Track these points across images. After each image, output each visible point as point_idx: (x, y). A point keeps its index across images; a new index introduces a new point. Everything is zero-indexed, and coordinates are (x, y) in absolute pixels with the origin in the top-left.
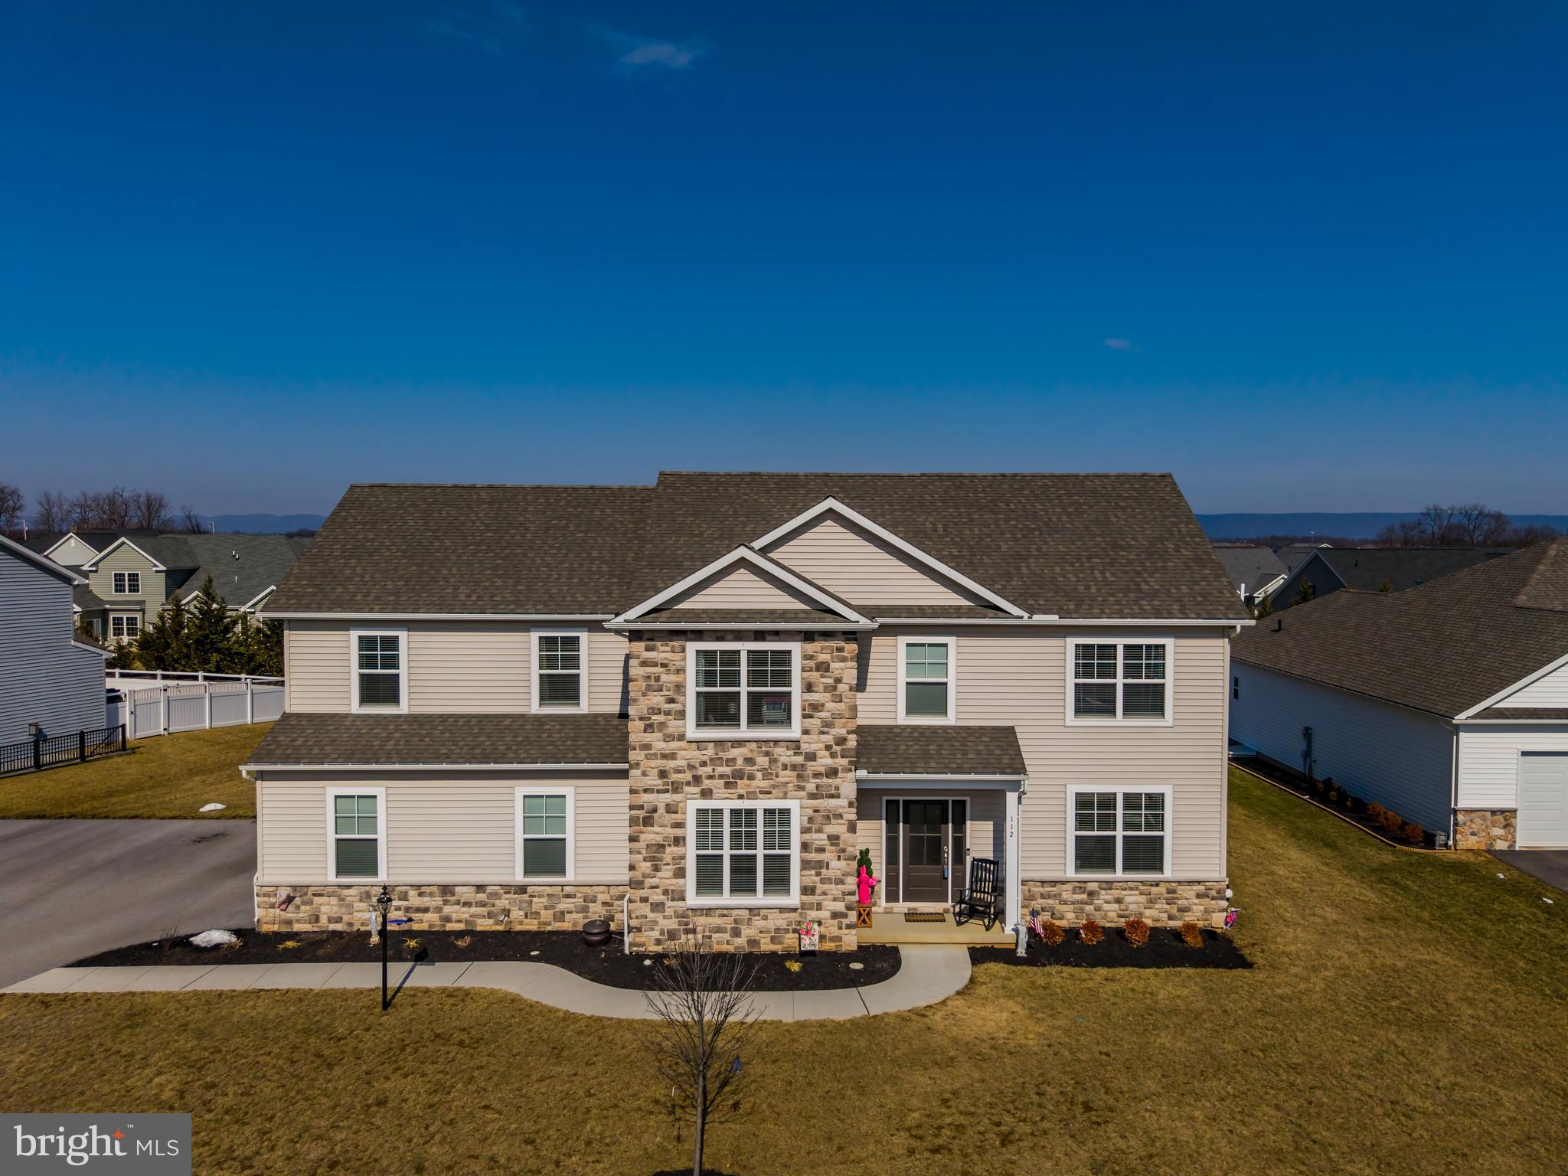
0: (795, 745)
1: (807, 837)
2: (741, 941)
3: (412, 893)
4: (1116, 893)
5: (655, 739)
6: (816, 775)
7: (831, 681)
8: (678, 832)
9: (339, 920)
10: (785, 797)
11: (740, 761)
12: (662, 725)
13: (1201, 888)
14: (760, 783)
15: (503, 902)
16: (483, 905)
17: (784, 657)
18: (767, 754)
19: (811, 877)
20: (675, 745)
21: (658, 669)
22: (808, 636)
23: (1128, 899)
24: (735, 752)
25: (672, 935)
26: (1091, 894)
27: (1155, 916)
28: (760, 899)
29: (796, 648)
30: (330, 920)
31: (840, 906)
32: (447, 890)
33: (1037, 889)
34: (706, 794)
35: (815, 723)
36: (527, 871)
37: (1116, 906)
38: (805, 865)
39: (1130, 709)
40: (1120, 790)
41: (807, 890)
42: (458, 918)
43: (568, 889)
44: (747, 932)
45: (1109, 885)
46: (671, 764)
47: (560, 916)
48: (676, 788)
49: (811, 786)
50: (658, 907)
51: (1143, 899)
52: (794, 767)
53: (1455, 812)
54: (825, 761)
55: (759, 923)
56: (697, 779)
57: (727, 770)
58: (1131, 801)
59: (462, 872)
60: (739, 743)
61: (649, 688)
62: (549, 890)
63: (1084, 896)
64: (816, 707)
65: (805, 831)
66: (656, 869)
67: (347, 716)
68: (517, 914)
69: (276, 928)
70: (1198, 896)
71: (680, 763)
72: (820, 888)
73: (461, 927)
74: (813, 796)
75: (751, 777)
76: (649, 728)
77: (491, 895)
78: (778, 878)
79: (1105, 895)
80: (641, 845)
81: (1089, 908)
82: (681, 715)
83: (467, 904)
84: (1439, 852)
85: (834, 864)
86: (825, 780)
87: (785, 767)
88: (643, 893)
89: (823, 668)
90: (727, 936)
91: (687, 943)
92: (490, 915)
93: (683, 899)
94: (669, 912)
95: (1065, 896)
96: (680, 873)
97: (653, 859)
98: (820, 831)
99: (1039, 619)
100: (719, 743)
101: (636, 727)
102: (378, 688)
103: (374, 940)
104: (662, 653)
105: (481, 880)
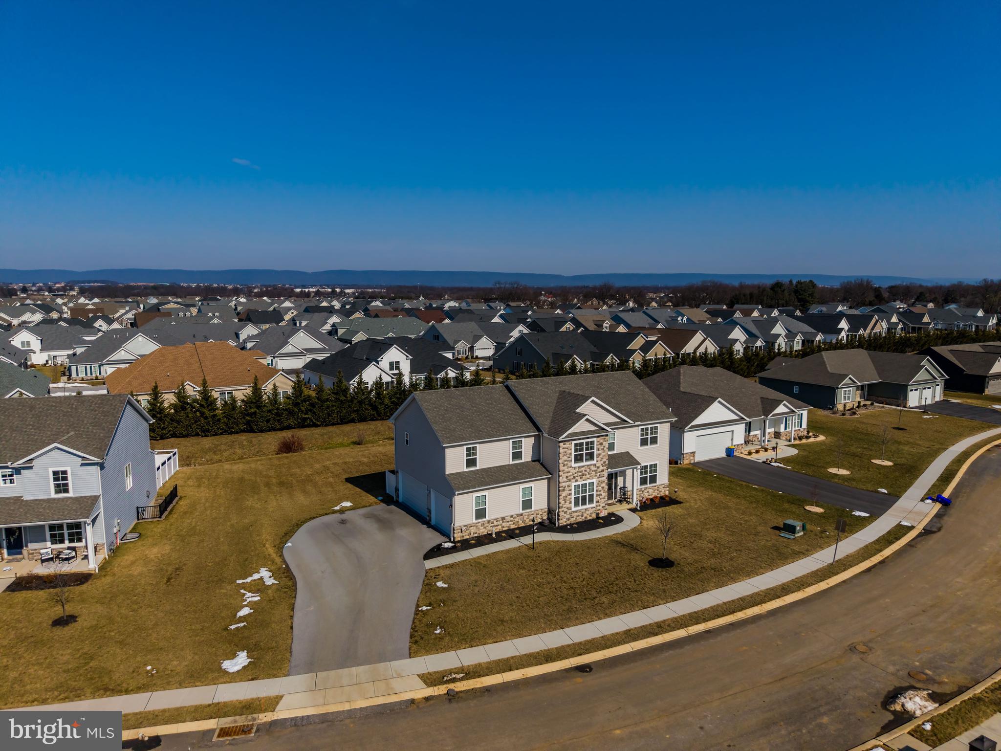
0: (595, 465)
2: (583, 518)
3: (495, 521)
4: (648, 490)
5: (565, 468)
6: (599, 472)
7: (603, 447)
8: (570, 492)
9: (476, 533)
10: (593, 479)
11: (583, 471)
12: (567, 464)
13: (663, 486)
14: (588, 476)
15: (517, 520)
16: (512, 521)
17: (592, 442)
18: (589, 468)
19: (598, 498)
20: (570, 469)
21: (566, 450)
22: (598, 437)
23: (650, 491)
24: (583, 469)
25: (569, 519)
27: (655, 494)
28: (587, 506)
29: (595, 439)
30: (474, 534)
31: (604, 505)
32: (503, 519)
34: (576, 481)
35: (599, 459)
36: (523, 509)
37: (647, 494)
38: (597, 495)
39: (651, 443)
40: (649, 464)
41: (597, 502)
42: (506, 526)
43: (533, 512)
44: (585, 515)
45: (646, 489)
46: (569, 474)
47: (531, 520)
48: (570, 480)
49: (598, 475)
51: (653, 491)
52: (595, 471)
53: (683, 454)
54: (601, 468)
55: (587, 512)
56: (574, 477)
57: (580, 474)
58: (651, 466)
59: (506, 513)
60: (583, 466)
61: (564, 455)
62: (528, 514)
63: (642, 492)
64: (599, 454)
65: (597, 487)
66: (565, 502)
67: (463, 472)
68: (520, 522)
69: (460, 539)
70: (663, 488)
71: (571, 474)
72: (600, 501)
73: (507, 529)
74: (599, 478)
75: (586, 475)
76: (564, 465)
77: (514, 518)
78: (591, 500)
79: (645, 491)
80: (562, 497)
81: (642, 495)
82: (571, 461)
83: (508, 522)
84: (679, 465)
85: (603, 494)
86: (601, 473)
87: (593, 471)
89: (601, 444)
90: (581, 517)
91: (573, 520)
92: (514, 524)
93: (571, 509)
94: (568, 513)
96: (571, 503)
97: (565, 500)
98: (600, 486)
99: (637, 423)
100: (579, 467)
101: (561, 465)
102: (471, 462)
103: (494, 536)
104: (567, 445)
105: (511, 514)
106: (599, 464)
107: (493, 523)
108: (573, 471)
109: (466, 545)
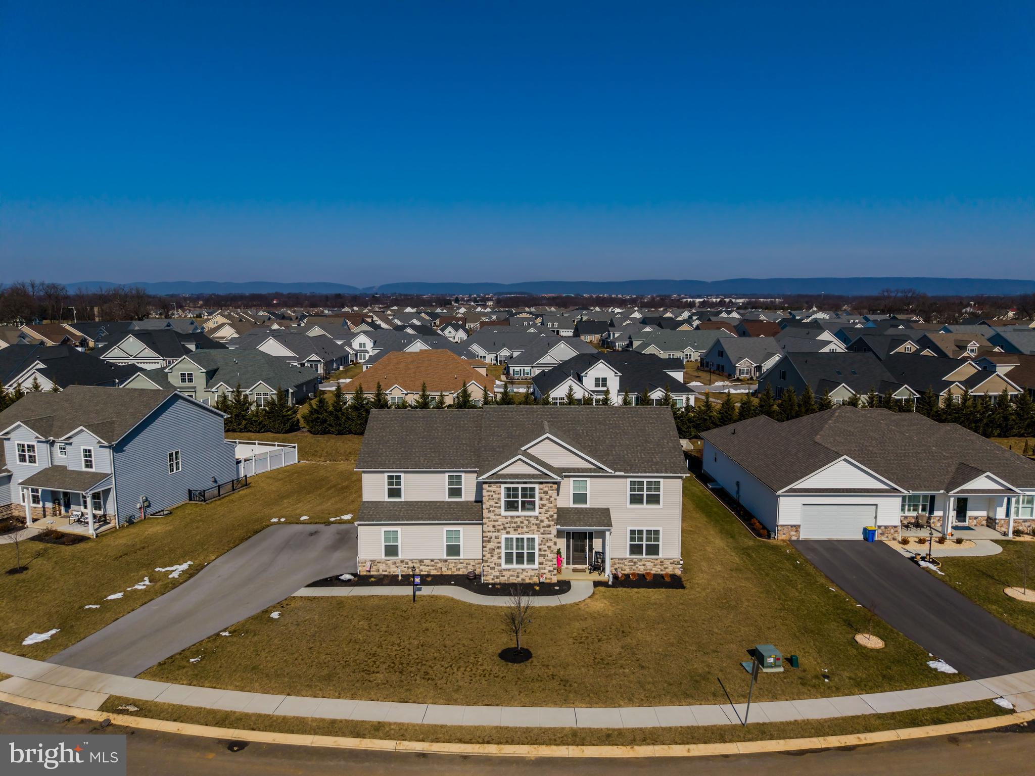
0: (537, 518)
1: (541, 547)
2: (519, 579)
3: (410, 562)
4: (643, 562)
5: (491, 515)
6: (544, 527)
7: (548, 497)
8: (499, 545)
9: (386, 571)
10: (533, 534)
11: (519, 523)
12: (494, 511)
13: (672, 561)
14: (525, 529)
15: (440, 565)
16: (433, 566)
17: (533, 489)
18: (528, 520)
19: (542, 559)
20: (498, 517)
21: (492, 493)
22: (541, 483)
23: (647, 565)
24: (517, 520)
25: (497, 577)
26: (635, 563)
27: (656, 570)
28: (525, 566)
29: (537, 486)
30: (383, 571)
31: (551, 569)
32: (421, 561)
33: (617, 561)
34: (508, 533)
35: (543, 510)
36: (448, 555)
37: (643, 567)
38: (540, 555)
39: (648, 502)
40: (645, 529)
41: (541, 563)
42: (425, 570)
43: (461, 561)
44: (521, 576)
45: (641, 560)
46: (496, 523)
47: (458, 570)
48: (498, 531)
49: (542, 530)
50: (493, 568)
51: (652, 564)
52: (536, 525)
53: (778, 526)
54: (546, 523)
55: (525, 573)
56: (505, 528)
57: (514, 525)
58: (649, 532)
59: (426, 555)
60: (518, 517)
61: (489, 499)
62: (455, 561)
63: (632, 564)
64: (543, 505)
65: (540, 545)
66: (492, 556)
67: (384, 502)
68: (444, 569)
69: (365, 573)
70: (671, 563)
71: (500, 523)
72: (545, 563)
73: (426, 573)
74: (542, 534)
75: (522, 528)
76: (489, 512)
77: (435, 563)
78: (531, 558)
79: (639, 563)
80: (487, 549)
81: (634, 567)
82: (500, 507)
83: (428, 566)
84: (772, 541)
85: (549, 555)
86: (547, 529)
87: (533, 524)
88: (488, 564)
89: (546, 493)
90: (515, 578)
91: (503, 580)
92: (435, 569)
93: (501, 566)
94: (496, 570)
95: (626, 563)
96: (500, 558)
97: (491, 553)
98: (545, 545)
99: (617, 474)
100: (512, 517)
101: (485, 511)
102: (394, 492)
103: (400, 578)
104: (494, 488)
105: (432, 558)
106: (541, 517)
107: (407, 563)
108: (502, 520)
109: (362, 580)
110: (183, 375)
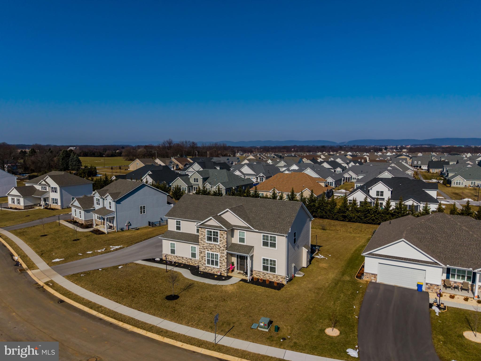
0: (219, 245)
1: (220, 259)
2: (212, 272)
3: (179, 257)
5: (202, 242)
6: (221, 250)
7: (223, 237)
8: (205, 255)
10: (218, 253)
11: (212, 247)
12: (203, 240)
13: (281, 277)
14: (214, 250)
15: (189, 261)
17: (217, 233)
18: (215, 246)
20: (204, 243)
21: (202, 232)
22: (220, 230)
23: (270, 276)
24: (211, 245)
25: (204, 269)
26: (265, 274)
27: (274, 280)
28: (214, 266)
29: (219, 231)
30: (170, 259)
31: (224, 269)
32: (183, 258)
33: (257, 272)
34: (208, 250)
35: (221, 243)
36: (192, 257)
37: (268, 277)
38: (220, 263)
39: (271, 246)
40: (269, 259)
41: (220, 266)
43: (196, 260)
44: (213, 271)
45: (268, 274)
46: (204, 246)
47: (195, 264)
48: (205, 249)
49: (221, 251)
50: (203, 265)
51: (272, 277)
52: (219, 249)
54: (222, 248)
55: (214, 269)
56: (207, 248)
57: (210, 247)
58: (271, 261)
59: (185, 256)
60: (212, 244)
61: (201, 235)
62: (194, 260)
63: (264, 275)
64: (221, 240)
65: (220, 258)
66: (202, 260)
67: (174, 231)
68: (190, 263)
69: (164, 259)
70: (281, 278)
71: (205, 246)
72: (222, 266)
73: (184, 263)
74: (221, 253)
75: (213, 249)
76: (201, 240)
77: (188, 259)
78: (217, 264)
79: (267, 275)
80: (201, 256)
81: (265, 277)
82: (205, 239)
83: (185, 260)
85: (224, 263)
86: (222, 251)
87: (217, 248)
88: (201, 263)
89: (222, 235)
90: (211, 271)
91: (206, 271)
92: (187, 262)
93: (205, 264)
95: (261, 274)
96: (205, 261)
97: (202, 258)
98: (222, 258)
99: (256, 230)
100: (209, 244)
102: (178, 228)
103: (173, 263)
104: (203, 230)
105: (186, 257)
106: (221, 246)
108: (206, 245)
110: (195, 179)
